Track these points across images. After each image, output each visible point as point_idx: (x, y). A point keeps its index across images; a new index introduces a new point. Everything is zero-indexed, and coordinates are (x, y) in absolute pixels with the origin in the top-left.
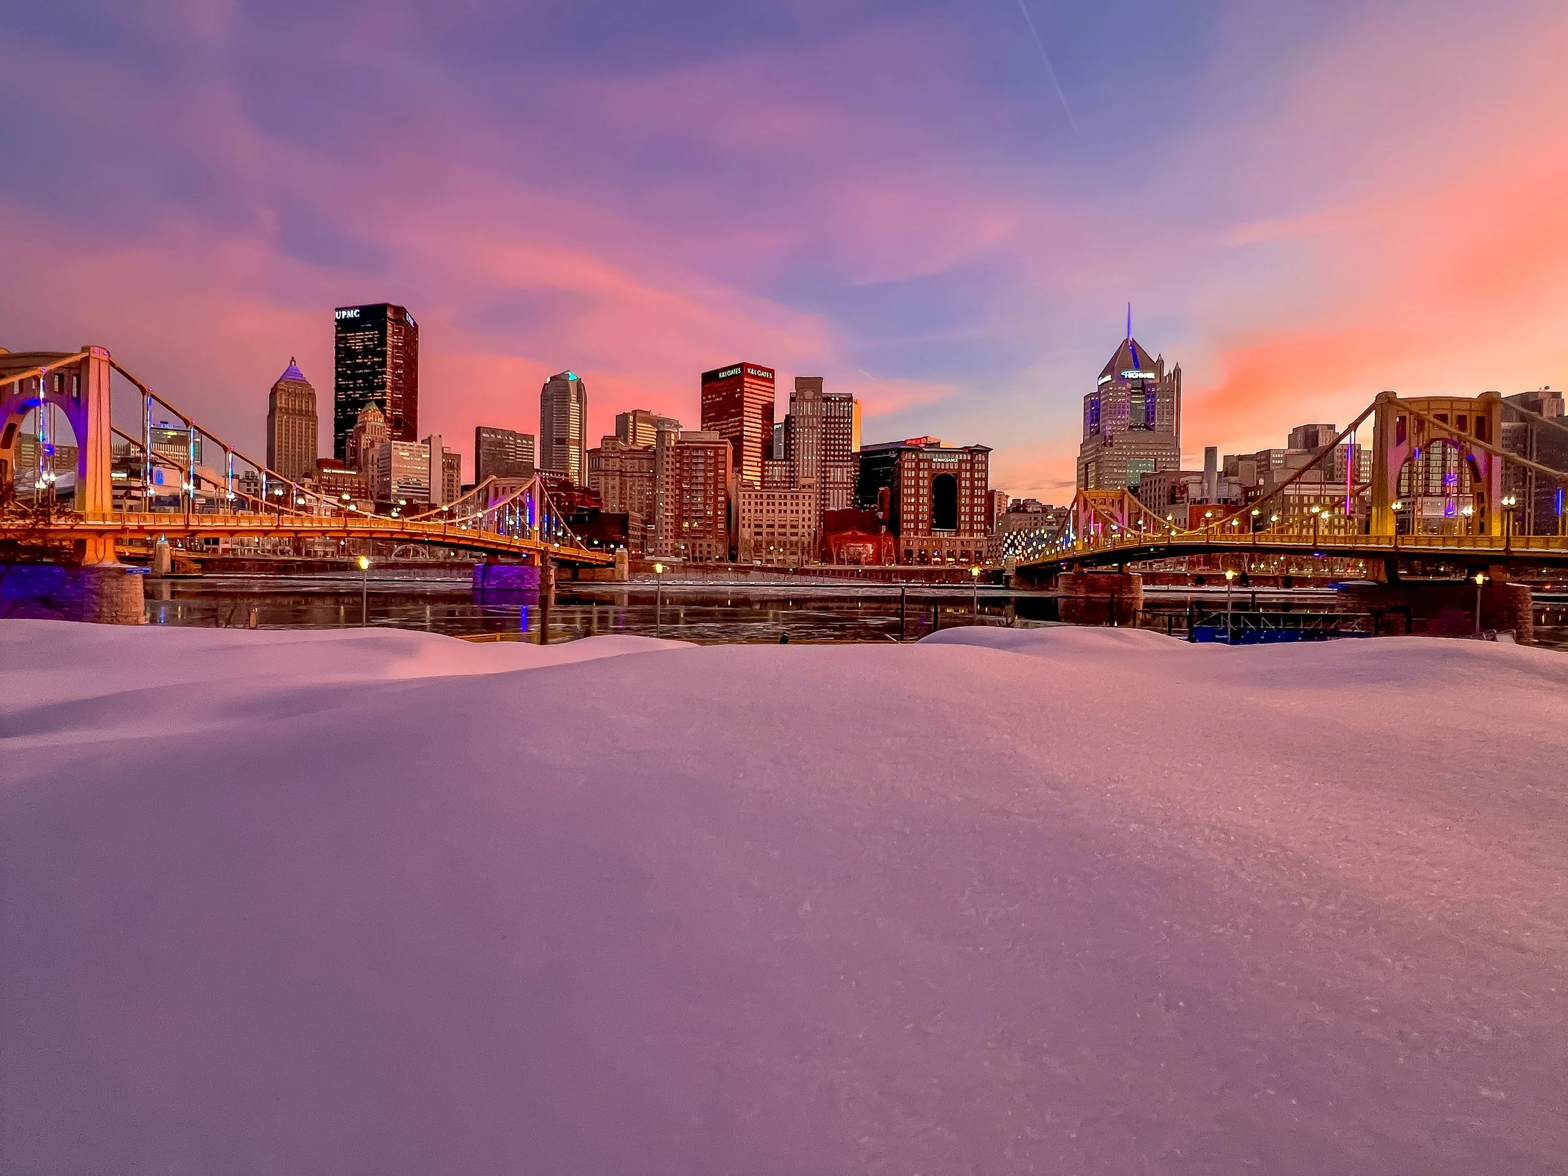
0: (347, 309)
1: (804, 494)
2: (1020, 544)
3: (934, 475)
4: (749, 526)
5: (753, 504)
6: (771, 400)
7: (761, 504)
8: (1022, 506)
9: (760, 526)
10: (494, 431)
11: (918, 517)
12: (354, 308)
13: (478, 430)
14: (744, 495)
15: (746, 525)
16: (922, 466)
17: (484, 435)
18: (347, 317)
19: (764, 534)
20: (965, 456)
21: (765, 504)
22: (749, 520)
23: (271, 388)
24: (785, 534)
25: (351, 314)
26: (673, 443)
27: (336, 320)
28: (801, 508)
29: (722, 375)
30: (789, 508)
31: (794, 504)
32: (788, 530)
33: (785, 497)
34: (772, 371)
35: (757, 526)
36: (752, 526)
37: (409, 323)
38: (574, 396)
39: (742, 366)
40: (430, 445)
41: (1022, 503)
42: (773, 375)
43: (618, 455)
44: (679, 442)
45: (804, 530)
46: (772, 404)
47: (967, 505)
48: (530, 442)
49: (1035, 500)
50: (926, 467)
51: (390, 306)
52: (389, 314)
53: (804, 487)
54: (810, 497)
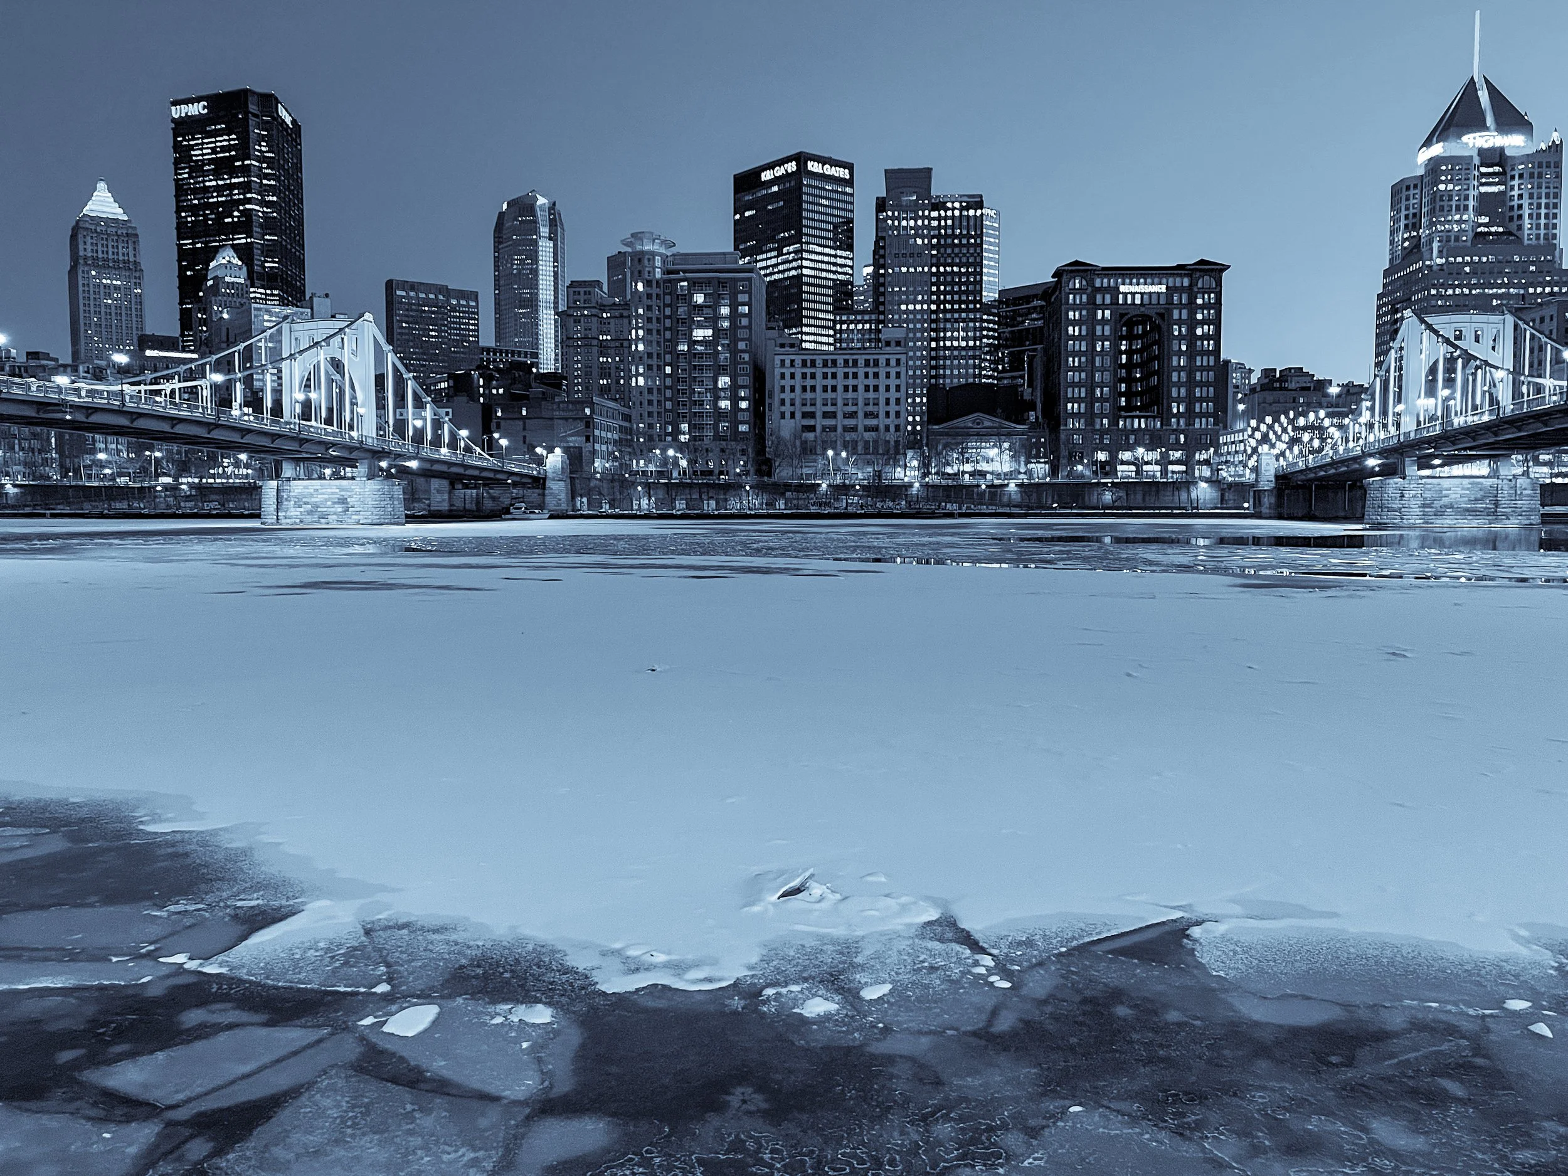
0: (187, 102)
1: (887, 356)
2: (1279, 438)
3: (1122, 315)
4: (793, 415)
5: (798, 376)
6: (849, 215)
7: (813, 376)
8: (1278, 380)
9: (812, 415)
10: (413, 286)
11: (1093, 392)
12: (198, 100)
13: (390, 285)
14: (783, 361)
15: (788, 415)
16: (1099, 301)
17: (398, 293)
18: (189, 114)
19: (819, 429)
20: (1178, 280)
21: (819, 376)
22: (792, 404)
23: (70, 228)
24: (854, 429)
25: (197, 109)
26: (658, 274)
27: (174, 120)
28: (882, 382)
29: (766, 176)
30: (861, 382)
31: (871, 375)
32: (861, 422)
33: (855, 362)
34: (850, 167)
35: (805, 415)
36: (798, 415)
37: (283, 121)
38: (544, 231)
39: (801, 159)
40: (312, 309)
41: (1278, 376)
42: (851, 174)
43: (594, 311)
44: (669, 272)
45: (888, 421)
46: (851, 221)
47: (1183, 368)
48: (473, 304)
49: (1302, 368)
50: (1108, 300)
51: (254, 93)
52: (253, 108)
53: (888, 344)
54: (898, 361)
